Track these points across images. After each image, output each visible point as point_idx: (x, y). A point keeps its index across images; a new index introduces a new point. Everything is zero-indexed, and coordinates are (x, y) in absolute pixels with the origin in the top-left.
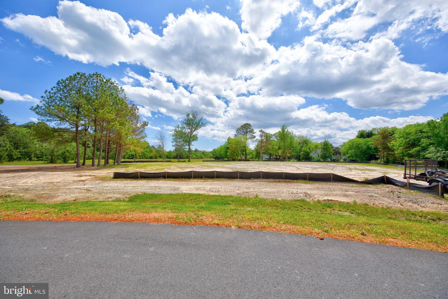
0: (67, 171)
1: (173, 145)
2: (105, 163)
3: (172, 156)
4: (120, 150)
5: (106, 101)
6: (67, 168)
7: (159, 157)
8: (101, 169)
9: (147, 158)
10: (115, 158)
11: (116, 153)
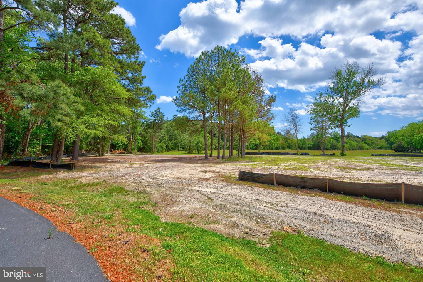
0: (197, 163)
1: (312, 128)
2: (229, 154)
3: (307, 146)
4: (244, 138)
5: (227, 76)
6: (198, 160)
7: (288, 147)
8: (225, 163)
9: (272, 149)
10: (239, 148)
11: (240, 142)
